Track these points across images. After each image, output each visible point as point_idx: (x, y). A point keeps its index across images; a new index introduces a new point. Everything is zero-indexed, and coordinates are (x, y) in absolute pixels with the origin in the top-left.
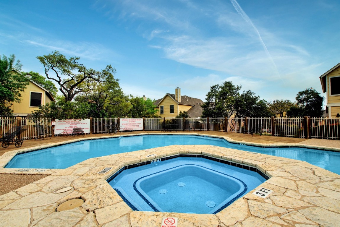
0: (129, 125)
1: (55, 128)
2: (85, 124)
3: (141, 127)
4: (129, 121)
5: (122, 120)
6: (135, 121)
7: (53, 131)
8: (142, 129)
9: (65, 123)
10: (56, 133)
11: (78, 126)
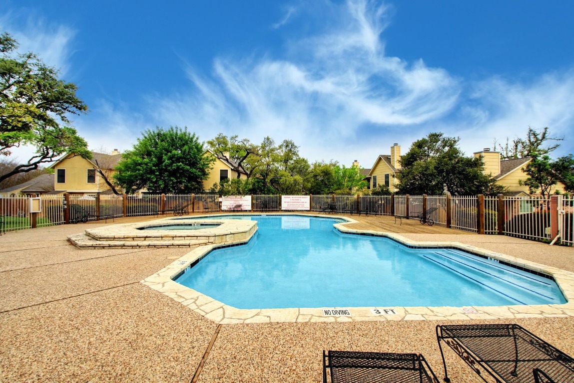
0: (292, 203)
1: (223, 204)
2: (246, 201)
3: (307, 206)
4: (292, 199)
5: (285, 197)
6: (300, 199)
7: (221, 206)
8: (309, 209)
9: (230, 199)
10: (223, 208)
11: (241, 203)
